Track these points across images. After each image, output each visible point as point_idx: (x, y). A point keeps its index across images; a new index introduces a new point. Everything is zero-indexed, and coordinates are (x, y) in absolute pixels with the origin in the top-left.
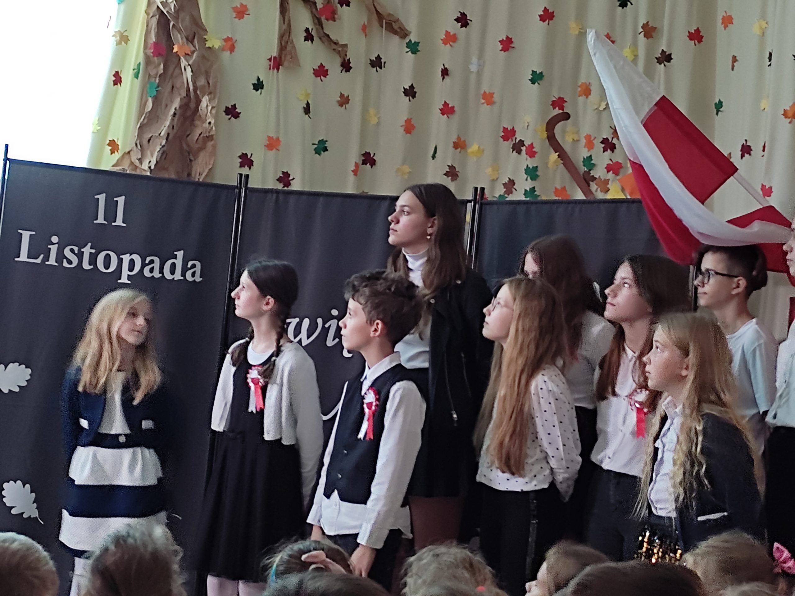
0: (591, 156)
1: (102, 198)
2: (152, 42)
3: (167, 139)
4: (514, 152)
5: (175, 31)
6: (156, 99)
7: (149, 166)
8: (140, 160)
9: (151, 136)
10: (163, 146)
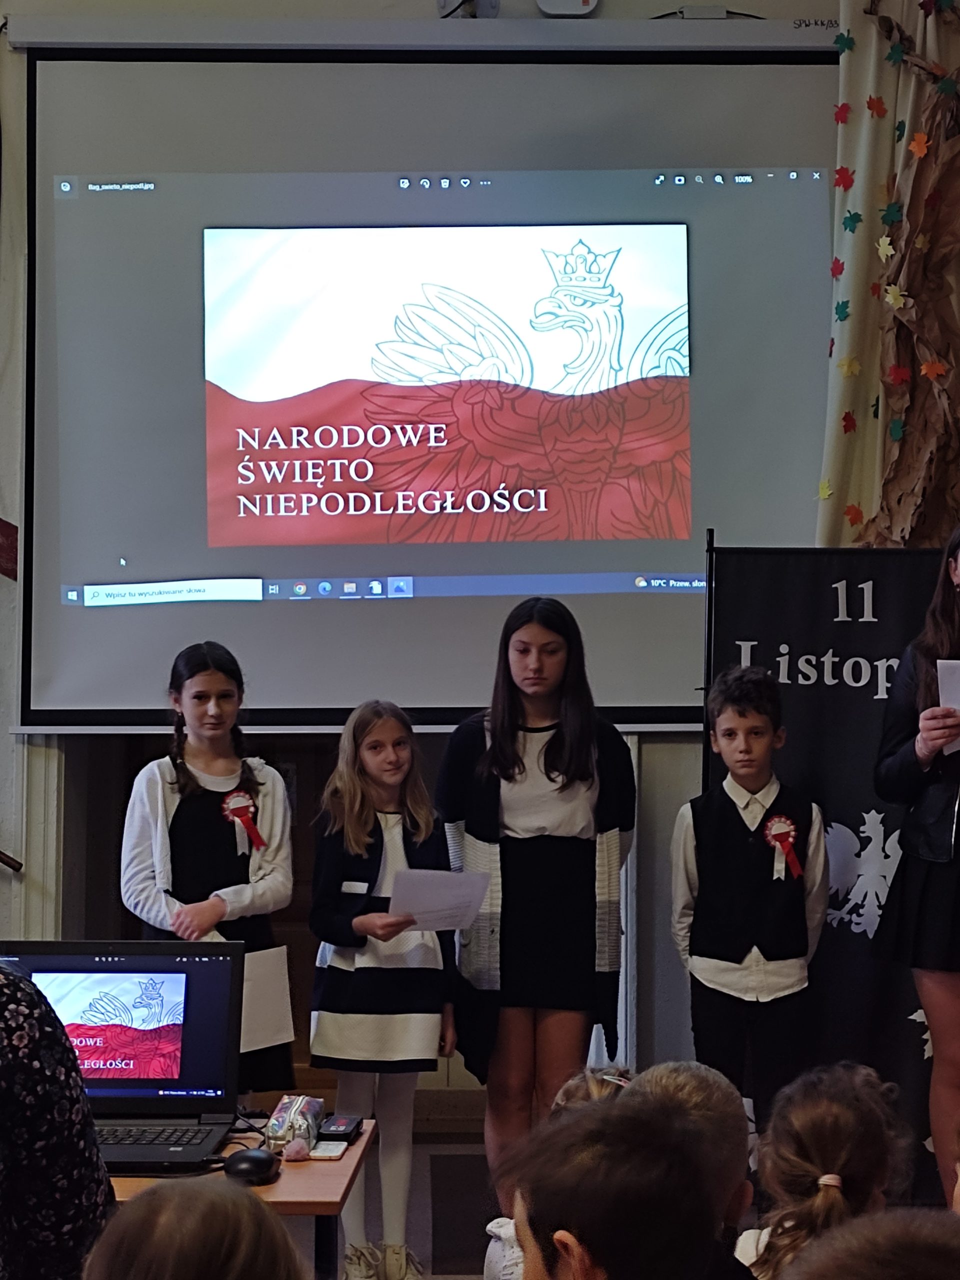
1: (841, 586)
2: (890, 365)
3: (923, 495)
5: (921, 345)
6: (903, 442)
7: (903, 535)
8: (889, 528)
9: (900, 494)
10: (919, 507)
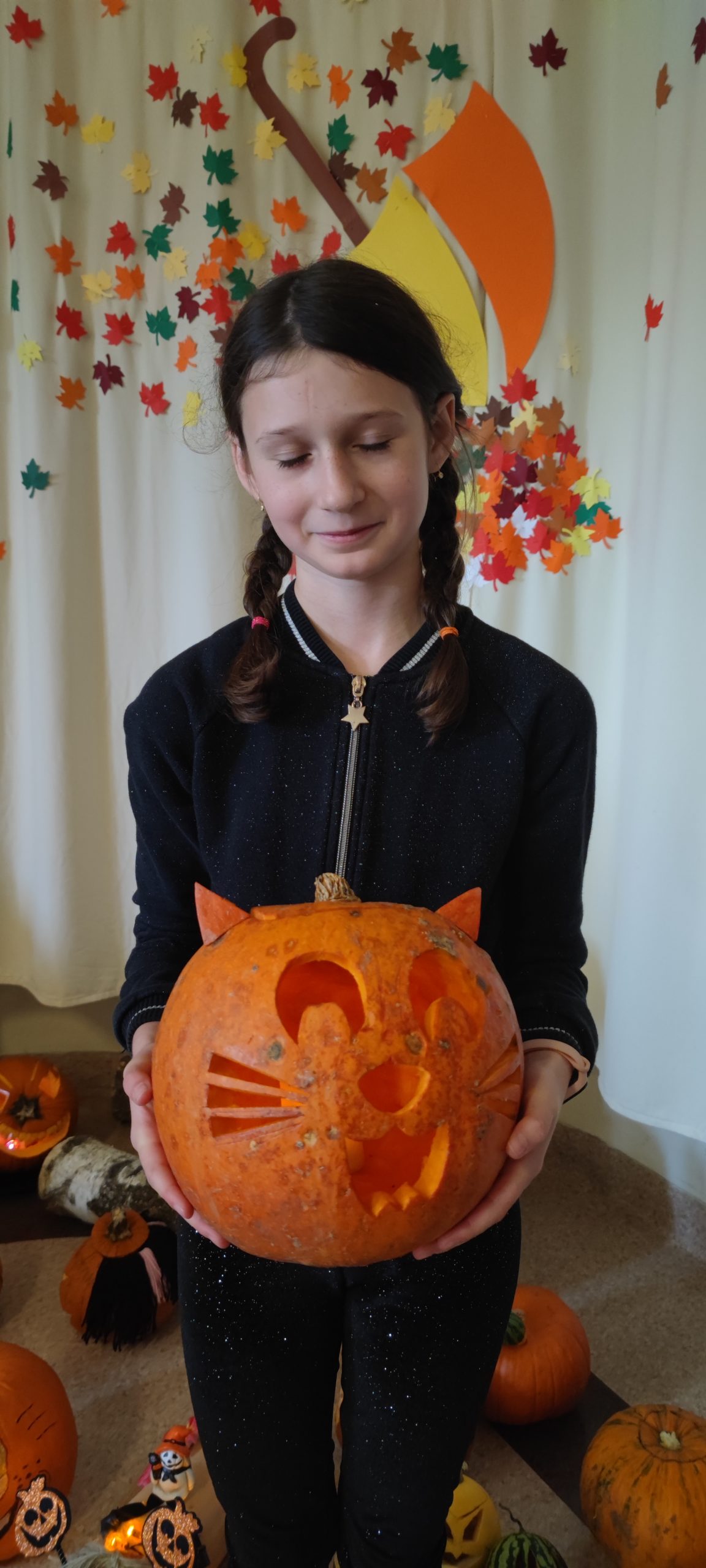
0: (343, 118)
4: (178, 122)
